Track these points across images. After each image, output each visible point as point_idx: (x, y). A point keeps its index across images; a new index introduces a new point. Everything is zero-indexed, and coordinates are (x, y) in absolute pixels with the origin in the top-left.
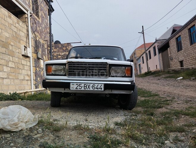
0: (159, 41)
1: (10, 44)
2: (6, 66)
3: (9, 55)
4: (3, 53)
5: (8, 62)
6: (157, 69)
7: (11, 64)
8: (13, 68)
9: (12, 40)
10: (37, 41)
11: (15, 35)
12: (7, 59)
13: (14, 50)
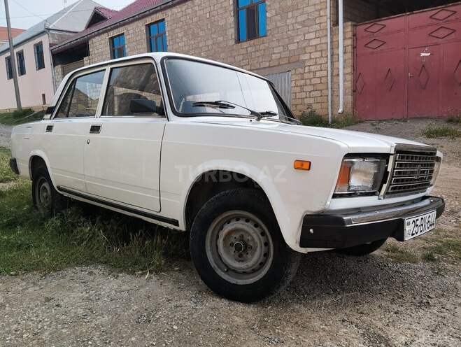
0: (54, 32)
6: (45, 103)
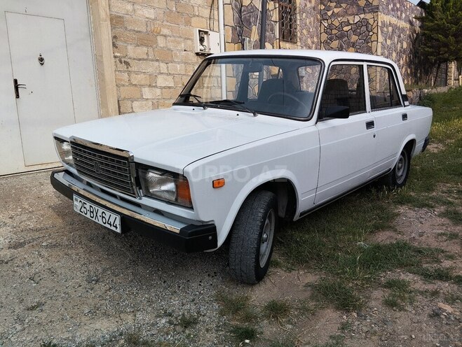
1: (159, 34)
2: (150, 86)
3: (157, 60)
4: (140, 60)
5: (153, 77)
7: (161, 81)
8: (170, 88)
9: (165, 23)
10: (243, 8)
11: (174, 9)
12: (150, 70)
13: (171, 46)
